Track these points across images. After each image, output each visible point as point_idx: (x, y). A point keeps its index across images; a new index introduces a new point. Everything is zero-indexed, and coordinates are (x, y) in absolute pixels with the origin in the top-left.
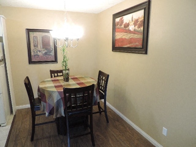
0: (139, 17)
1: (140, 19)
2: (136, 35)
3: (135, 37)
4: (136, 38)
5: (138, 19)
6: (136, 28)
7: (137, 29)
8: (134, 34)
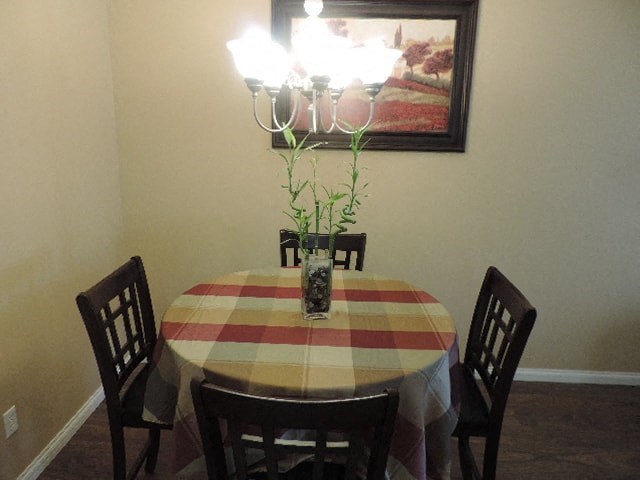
0: (432, 39)
1: (434, 44)
2: (417, 94)
3: (414, 100)
4: (418, 102)
5: (428, 45)
6: (418, 70)
7: (423, 75)
8: (407, 90)
